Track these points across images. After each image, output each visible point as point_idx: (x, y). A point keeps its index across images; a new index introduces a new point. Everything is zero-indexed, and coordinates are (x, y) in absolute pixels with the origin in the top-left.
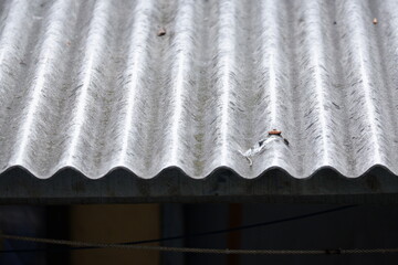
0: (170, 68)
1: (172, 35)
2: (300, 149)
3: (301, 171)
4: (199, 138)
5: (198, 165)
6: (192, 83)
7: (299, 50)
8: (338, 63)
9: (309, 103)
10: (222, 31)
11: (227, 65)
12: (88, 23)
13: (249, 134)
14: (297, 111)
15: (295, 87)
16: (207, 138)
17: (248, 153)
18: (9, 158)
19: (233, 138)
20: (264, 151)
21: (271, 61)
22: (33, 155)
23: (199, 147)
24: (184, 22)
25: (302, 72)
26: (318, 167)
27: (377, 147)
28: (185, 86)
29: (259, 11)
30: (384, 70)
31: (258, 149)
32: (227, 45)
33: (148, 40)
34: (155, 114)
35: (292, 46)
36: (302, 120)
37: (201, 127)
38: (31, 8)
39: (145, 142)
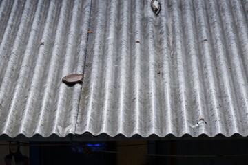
0: (164, 89)
1: (163, 74)
2: (210, 125)
3: (211, 134)
4: (177, 120)
5: (178, 132)
6: (172, 96)
7: (205, 80)
8: (219, 87)
9: (212, 105)
10: (179, 72)
11: (183, 89)
12: (134, 69)
13: (193, 118)
14: (207, 108)
15: (206, 97)
16: (180, 120)
17: (193, 127)
18: (117, 130)
19: (188, 121)
20: (199, 127)
21: (197, 87)
22: (124, 129)
23: (177, 124)
24: (166, 68)
25: (208, 91)
26: (217, 133)
27: (235, 125)
28: (170, 98)
29: (191, 63)
30: (235, 90)
31: (197, 125)
32: (182, 79)
33: (155, 77)
34: (161, 109)
35: (203, 79)
36: (210, 112)
37: (177, 115)
38: (114, 62)
39: (159, 122)
